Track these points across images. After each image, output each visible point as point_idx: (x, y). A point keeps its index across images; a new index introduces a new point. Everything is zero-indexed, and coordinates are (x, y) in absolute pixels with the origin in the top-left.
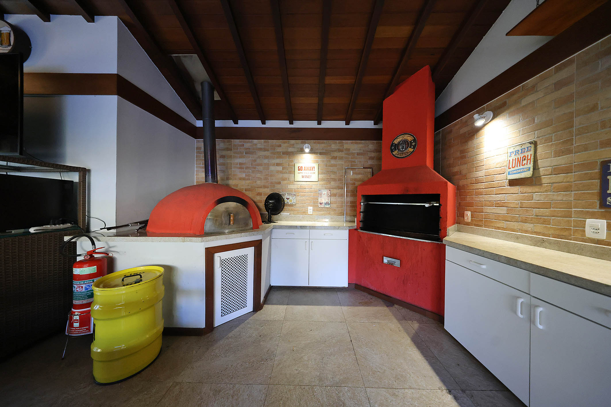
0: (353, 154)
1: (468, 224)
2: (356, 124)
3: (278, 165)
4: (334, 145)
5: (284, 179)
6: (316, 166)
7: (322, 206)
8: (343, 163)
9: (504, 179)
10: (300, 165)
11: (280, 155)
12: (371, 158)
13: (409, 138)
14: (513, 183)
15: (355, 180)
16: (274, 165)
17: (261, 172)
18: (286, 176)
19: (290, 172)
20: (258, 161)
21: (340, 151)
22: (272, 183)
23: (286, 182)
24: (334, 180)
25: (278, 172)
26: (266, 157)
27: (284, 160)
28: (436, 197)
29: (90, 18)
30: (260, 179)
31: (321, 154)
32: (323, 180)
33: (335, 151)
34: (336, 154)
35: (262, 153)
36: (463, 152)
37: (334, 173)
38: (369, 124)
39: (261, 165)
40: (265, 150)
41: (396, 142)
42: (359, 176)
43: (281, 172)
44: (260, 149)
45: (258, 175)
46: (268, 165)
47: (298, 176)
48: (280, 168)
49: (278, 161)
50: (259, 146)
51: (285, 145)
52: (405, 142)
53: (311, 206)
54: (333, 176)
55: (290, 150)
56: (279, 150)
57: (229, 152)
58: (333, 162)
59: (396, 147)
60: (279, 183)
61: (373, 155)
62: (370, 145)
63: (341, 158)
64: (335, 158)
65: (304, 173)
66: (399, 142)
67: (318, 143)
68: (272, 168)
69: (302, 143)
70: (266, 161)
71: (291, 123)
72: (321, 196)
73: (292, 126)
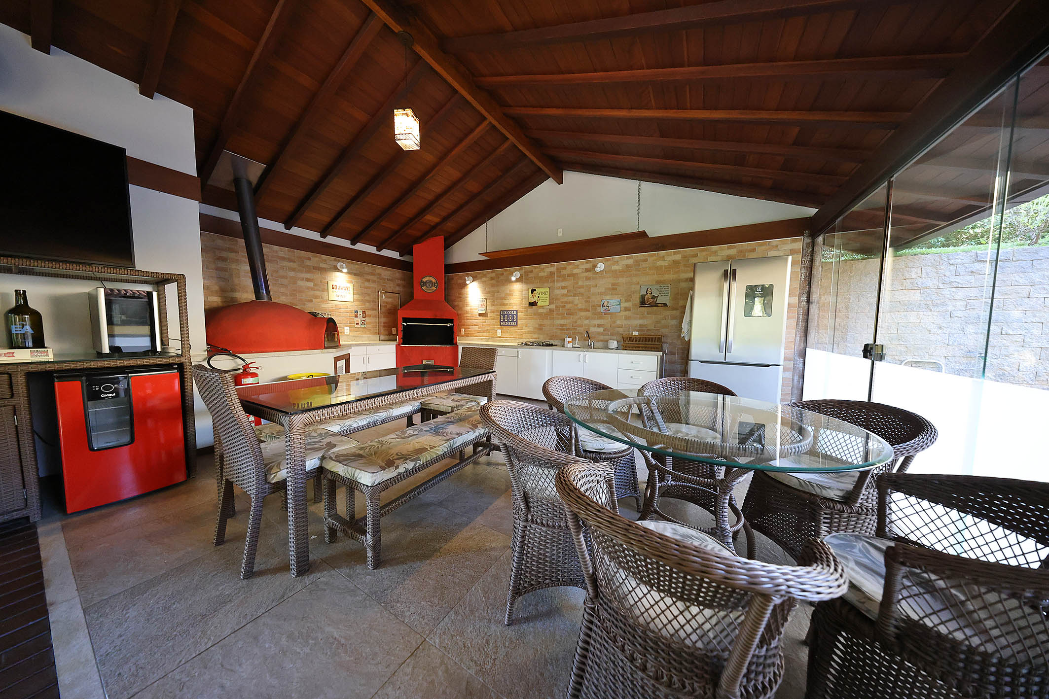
0: (384, 279)
1: (463, 336)
2: (386, 253)
3: (308, 280)
4: (367, 267)
5: (316, 297)
6: (351, 286)
7: (358, 326)
8: (376, 286)
9: (476, 312)
10: (334, 283)
11: (309, 270)
12: (398, 285)
13: (434, 281)
14: (480, 315)
15: (387, 303)
16: (303, 279)
17: (286, 286)
18: (318, 293)
19: (323, 290)
21: (372, 274)
22: (301, 300)
23: (319, 300)
24: (369, 301)
25: (308, 288)
26: (293, 270)
27: (317, 276)
28: (451, 321)
30: (286, 295)
31: (355, 274)
32: (358, 300)
33: (368, 274)
34: (369, 277)
35: (285, 263)
36: (460, 294)
37: (369, 295)
38: (394, 255)
39: (283, 277)
40: (290, 260)
41: (424, 280)
42: (390, 300)
43: (312, 289)
44: (284, 259)
45: (282, 290)
46: (294, 280)
47: (333, 295)
48: (311, 284)
49: (308, 276)
50: (281, 254)
51: (316, 259)
52: (431, 282)
53: (347, 326)
54: (367, 298)
55: (322, 265)
56: (308, 263)
57: (234, 254)
58: (367, 284)
59: (425, 283)
60: (311, 301)
61: (400, 282)
62: (397, 274)
63: (374, 282)
64: (368, 281)
65: (337, 292)
66: (426, 281)
67: (352, 263)
68: (300, 283)
69: (336, 260)
70: (292, 274)
71: (323, 236)
72: (356, 316)
73: (323, 240)
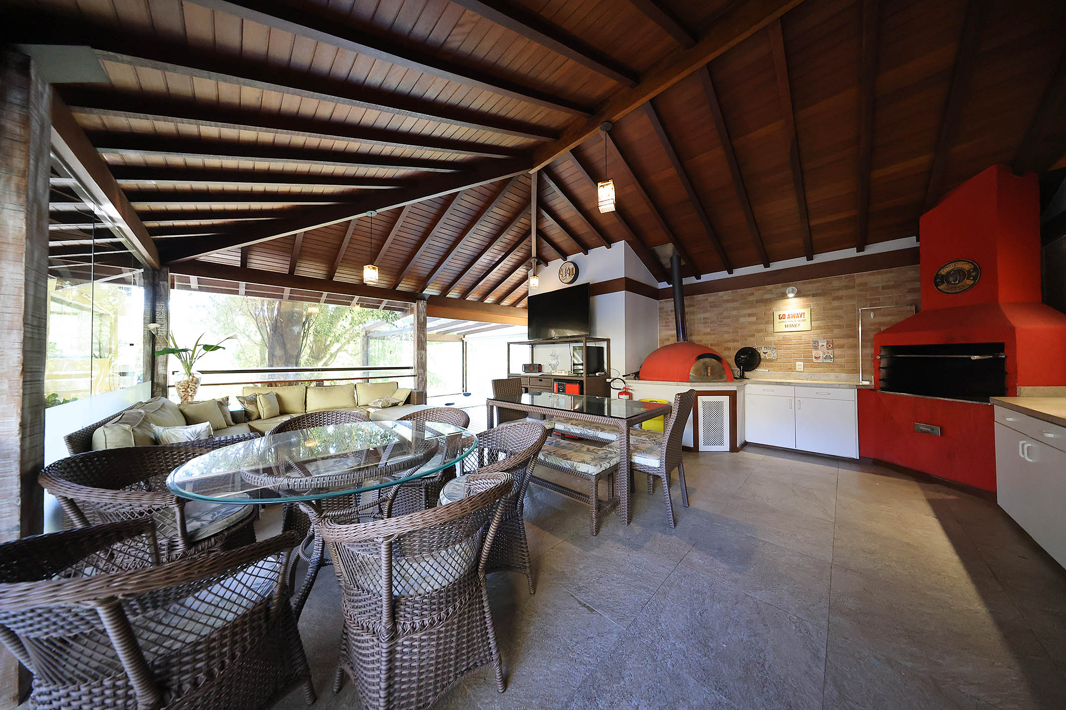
0: (873, 289)
2: (878, 248)
3: (750, 315)
4: (836, 282)
5: (759, 331)
6: (807, 312)
7: (820, 361)
8: (855, 303)
10: (782, 313)
11: (752, 305)
12: (913, 290)
13: (966, 266)
15: (880, 324)
16: (745, 316)
17: (728, 325)
18: (761, 327)
19: (767, 323)
20: (725, 314)
21: (848, 287)
22: (742, 337)
23: (761, 334)
24: (839, 326)
25: (751, 323)
26: (735, 309)
27: (760, 310)
29: (609, 247)
30: (728, 332)
31: (814, 295)
32: (819, 328)
33: (839, 289)
34: (841, 293)
35: (730, 305)
37: (839, 317)
39: (729, 317)
40: (733, 301)
41: (944, 272)
42: (888, 319)
43: (754, 323)
44: (727, 301)
45: (726, 329)
46: (737, 318)
47: (780, 326)
48: (754, 319)
49: (750, 311)
50: (725, 298)
51: (758, 293)
52: (960, 271)
53: (800, 360)
54: (837, 322)
55: (767, 297)
56: (751, 298)
57: (692, 308)
58: (836, 304)
59: (945, 278)
60: (753, 336)
61: (917, 285)
63: (851, 297)
64: (839, 298)
65: (787, 321)
66: (949, 273)
67: (810, 283)
68: (742, 320)
69: (783, 286)
70: (735, 313)
71: (767, 266)
72: (816, 348)
73: (768, 269)
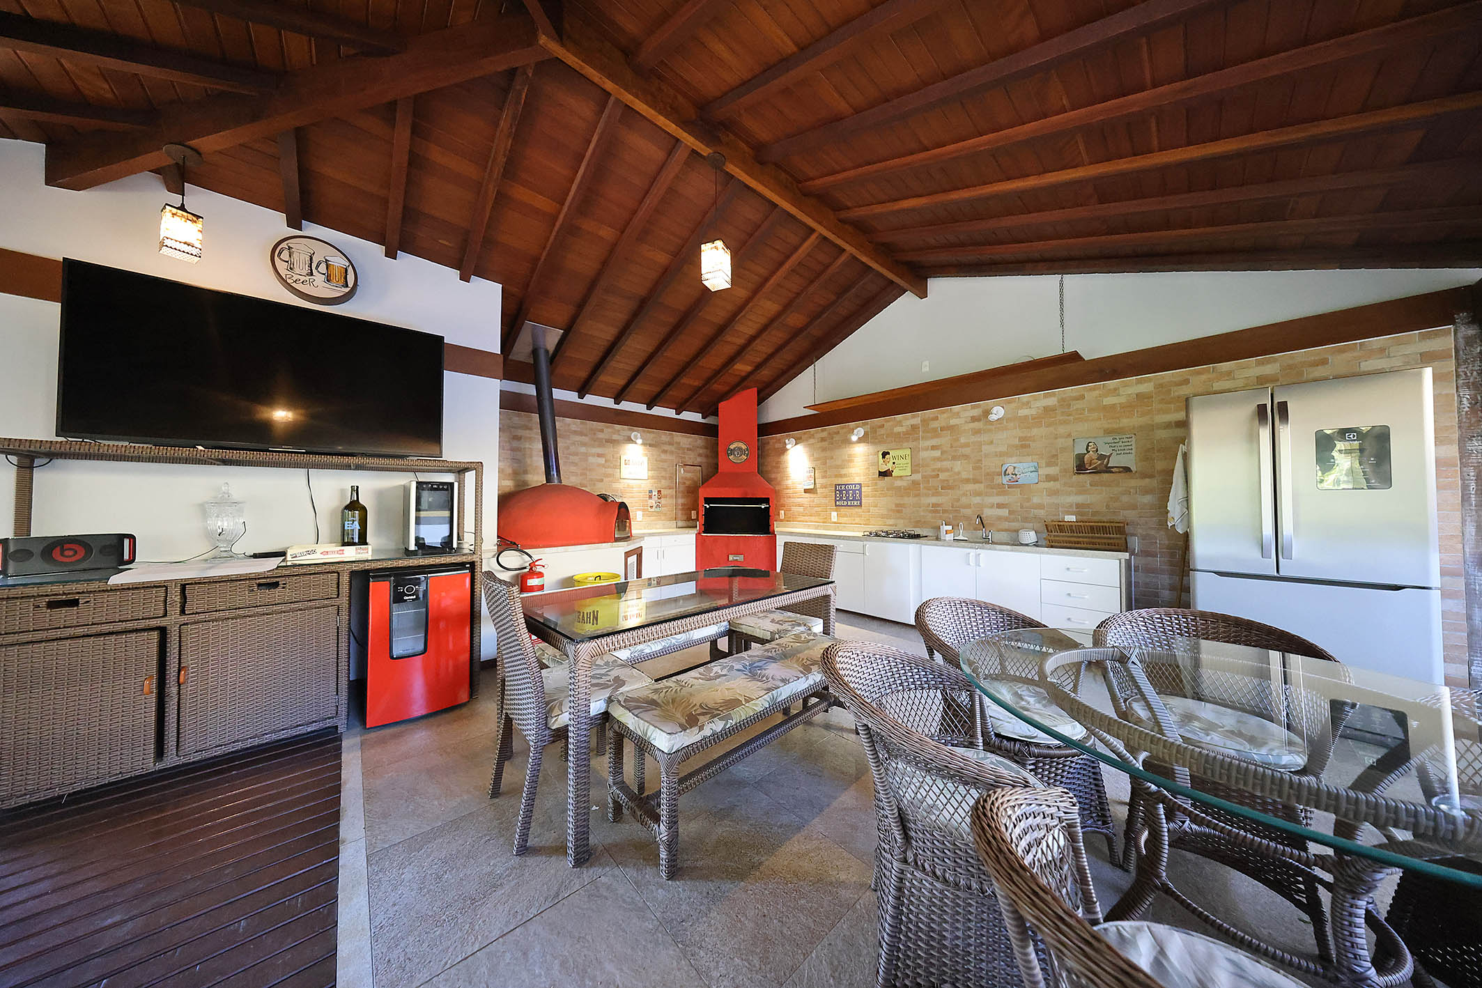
0: (684, 449)
1: (782, 521)
2: (688, 416)
3: (599, 455)
4: (664, 436)
5: (608, 476)
6: (645, 459)
7: (653, 510)
8: (674, 458)
9: (801, 488)
10: (627, 458)
11: (602, 443)
12: (700, 455)
13: (744, 447)
14: (806, 491)
15: (686, 479)
16: (593, 455)
17: (575, 464)
18: (609, 471)
19: (615, 467)
20: (573, 449)
21: (670, 444)
22: (591, 480)
23: (610, 479)
24: (665, 478)
25: (599, 465)
26: (584, 444)
27: (608, 450)
28: (766, 501)
29: (465, 278)
30: (576, 475)
31: (650, 445)
32: (652, 478)
33: (665, 443)
34: (666, 447)
35: (578, 438)
36: (778, 462)
37: (665, 470)
38: (696, 417)
39: (576, 454)
40: (581, 434)
41: (732, 447)
42: (689, 475)
43: (603, 466)
44: (575, 433)
45: (573, 469)
46: (586, 455)
47: (625, 471)
48: (602, 461)
49: (599, 450)
50: (573, 427)
51: (609, 430)
52: (740, 449)
53: (640, 510)
54: (663, 474)
55: (615, 437)
56: (601, 435)
57: (528, 431)
58: (663, 456)
59: (733, 451)
60: (602, 480)
61: (701, 451)
62: (698, 440)
63: (672, 453)
64: (665, 452)
65: (630, 468)
66: (735, 448)
67: (647, 432)
68: (591, 459)
69: (630, 430)
70: (583, 449)
71: (617, 402)
72: (650, 497)
73: (616, 407)
